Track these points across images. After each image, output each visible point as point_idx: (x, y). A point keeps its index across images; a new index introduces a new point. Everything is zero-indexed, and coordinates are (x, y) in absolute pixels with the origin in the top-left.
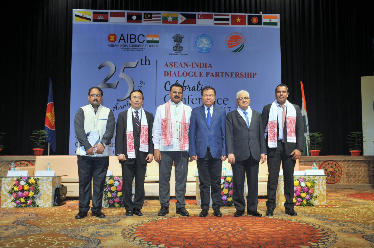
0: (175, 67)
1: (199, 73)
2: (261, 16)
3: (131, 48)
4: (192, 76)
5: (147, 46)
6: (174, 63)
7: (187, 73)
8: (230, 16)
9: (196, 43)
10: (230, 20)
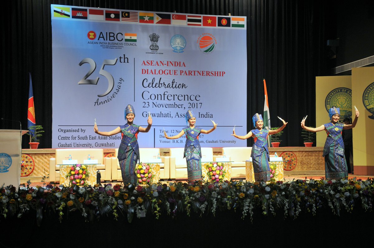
0: (151, 65)
1: (174, 71)
2: (230, 18)
3: (110, 46)
4: (168, 74)
5: (125, 44)
6: (150, 61)
7: (163, 71)
8: (202, 17)
9: (171, 43)
10: (202, 21)
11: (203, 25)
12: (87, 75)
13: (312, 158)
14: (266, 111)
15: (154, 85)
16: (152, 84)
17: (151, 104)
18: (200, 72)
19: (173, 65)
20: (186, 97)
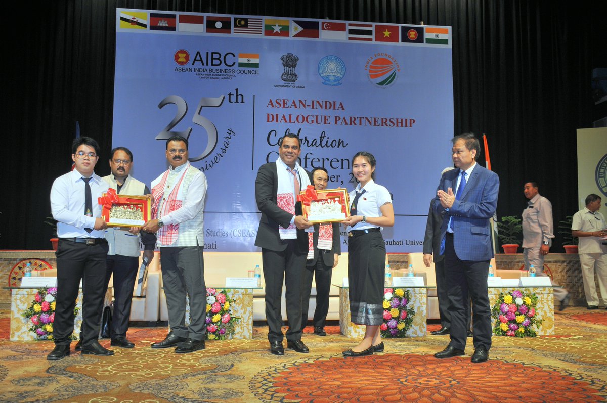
1: (323, 118)
2: (422, 29)
3: (213, 75)
4: (312, 122)
5: (238, 72)
6: (282, 101)
7: (303, 117)
8: (374, 27)
9: (318, 68)
10: (374, 33)
11: (376, 40)
12: (171, 124)
18: (370, 119)
19: (321, 107)
20: (345, 163)
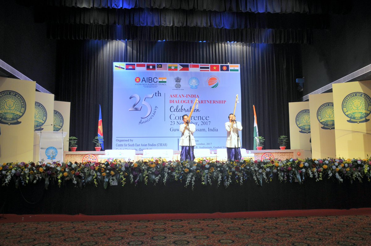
0: (176, 97)
1: (191, 101)
2: (228, 66)
3: (149, 86)
4: (187, 103)
5: (159, 84)
6: (175, 95)
7: (183, 101)
8: (210, 65)
9: (189, 82)
10: (210, 68)
11: (211, 71)
12: (134, 105)
13: (285, 157)
14: (256, 127)
15: (178, 110)
16: (177, 110)
17: (176, 123)
18: (209, 101)
19: (190, 97)
20: (200, 118)
